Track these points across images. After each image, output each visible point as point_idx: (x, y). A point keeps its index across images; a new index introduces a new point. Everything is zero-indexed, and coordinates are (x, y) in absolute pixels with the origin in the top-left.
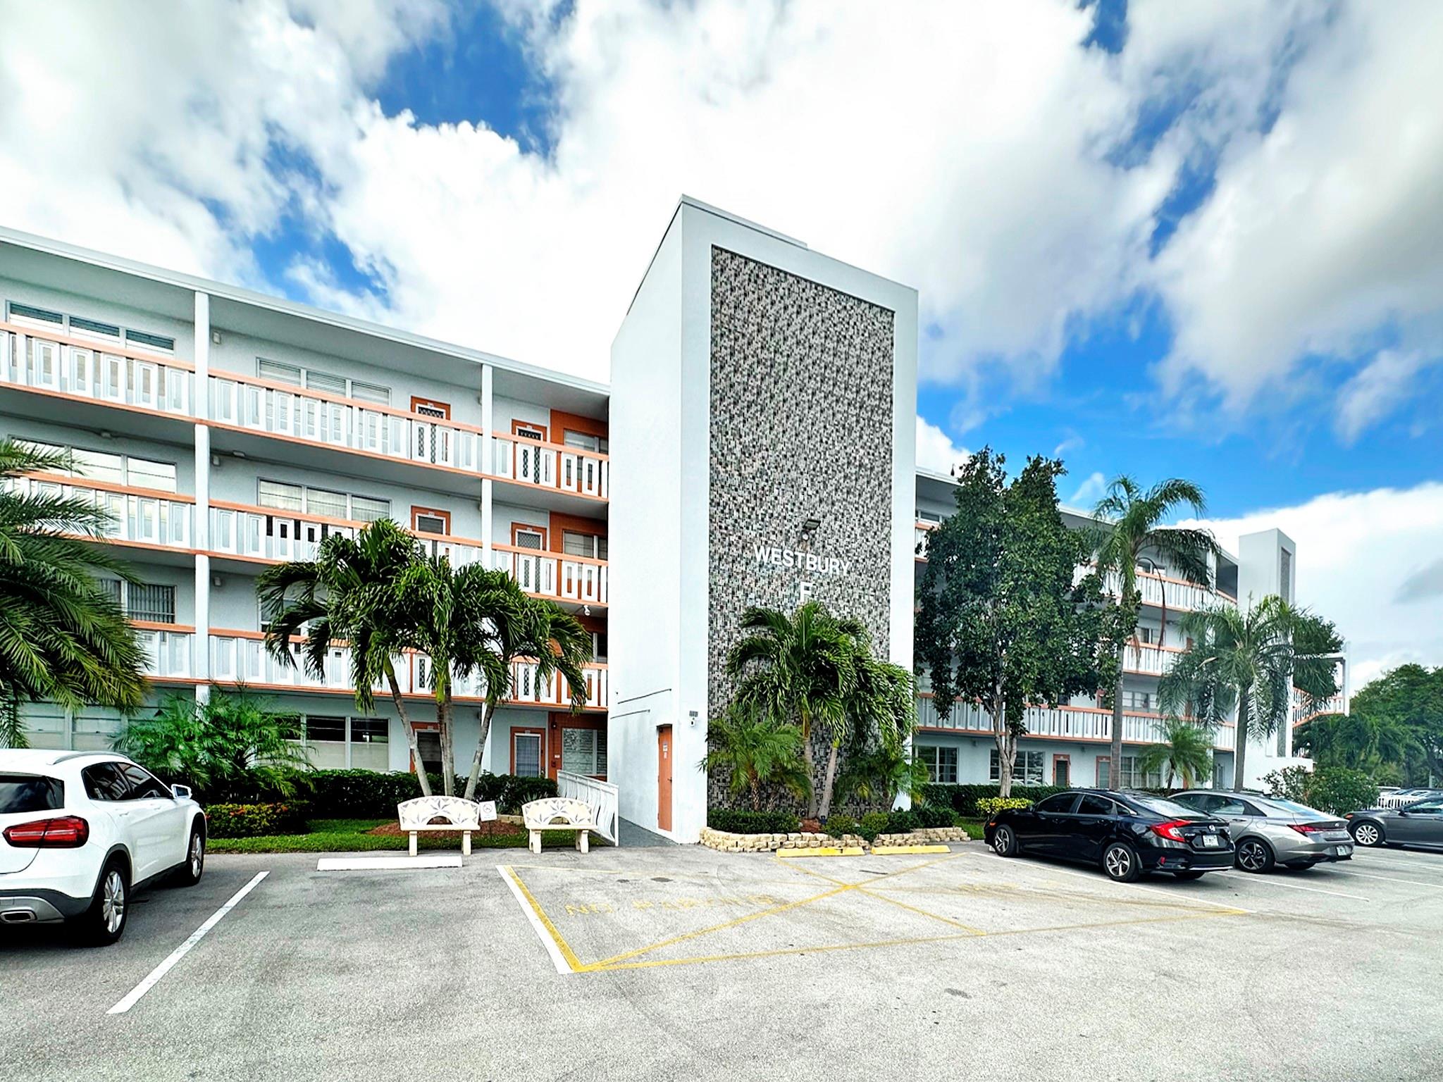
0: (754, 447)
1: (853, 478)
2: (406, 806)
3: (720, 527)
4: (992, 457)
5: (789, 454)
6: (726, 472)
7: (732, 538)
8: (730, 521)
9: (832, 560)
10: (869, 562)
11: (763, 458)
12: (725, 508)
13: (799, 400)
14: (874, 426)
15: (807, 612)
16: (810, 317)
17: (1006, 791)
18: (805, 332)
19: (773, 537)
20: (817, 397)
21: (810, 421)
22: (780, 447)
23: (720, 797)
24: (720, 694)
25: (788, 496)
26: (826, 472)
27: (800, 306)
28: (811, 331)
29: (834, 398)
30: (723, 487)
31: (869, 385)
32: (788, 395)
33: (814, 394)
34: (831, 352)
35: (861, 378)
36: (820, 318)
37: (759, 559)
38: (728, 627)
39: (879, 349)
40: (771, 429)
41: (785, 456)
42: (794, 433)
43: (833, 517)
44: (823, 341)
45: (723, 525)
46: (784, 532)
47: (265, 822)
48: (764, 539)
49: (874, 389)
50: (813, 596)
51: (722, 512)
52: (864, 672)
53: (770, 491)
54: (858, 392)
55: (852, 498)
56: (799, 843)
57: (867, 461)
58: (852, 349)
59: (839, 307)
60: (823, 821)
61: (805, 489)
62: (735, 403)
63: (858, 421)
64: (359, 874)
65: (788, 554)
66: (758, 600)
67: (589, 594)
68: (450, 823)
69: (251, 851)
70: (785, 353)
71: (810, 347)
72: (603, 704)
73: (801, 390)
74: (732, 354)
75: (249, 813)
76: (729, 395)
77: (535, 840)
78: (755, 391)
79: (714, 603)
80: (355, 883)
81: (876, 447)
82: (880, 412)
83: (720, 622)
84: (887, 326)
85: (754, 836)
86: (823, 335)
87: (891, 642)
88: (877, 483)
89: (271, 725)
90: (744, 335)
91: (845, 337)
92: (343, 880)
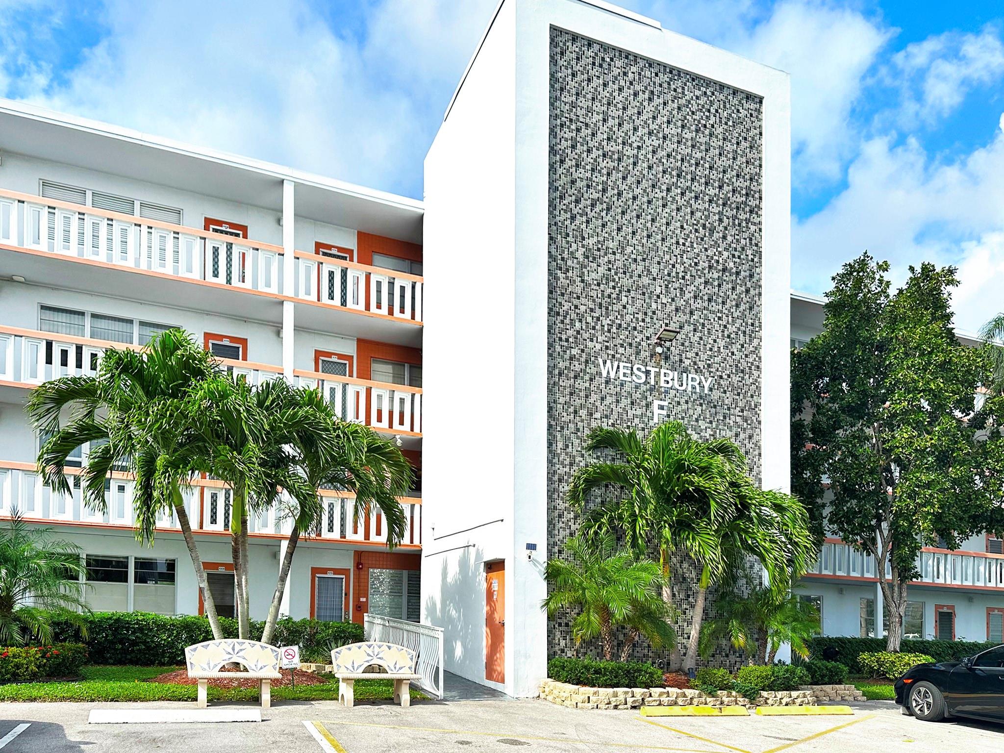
0: (599, 250)
1: (716, 283)
2: (195, 650)
3: (560, 339)
4: (873, 265)
5: (639, 258)
6: (567, 278)
7: (574, 352)
8: (570, 332)
9: (690, 376)
10: (735, 379)
11: (609, 262)
12: (565, 317)
13: (651, 197)
14: (739, 225)
15: (665, 434)
16: (665, 104)
17: (894, 643)
18: (658, 121)
19: (621, 350)
20: (672, 194)
21: (664, 221)
22: (629, 249)
23: (563, 643)
24: (561, 524)
25: (639, 303)
26: (683, 278)
27: (652, 92)
28: (665, 119)
29: (693, 195)
30: (563, 295)
31: (734, 180)
32: (638, 191)
33: (668, 190)
34: (689, 143)
35: (724, 172)
36: (676, 105)
37: (604, 374)
38: (570, 450)
39: (745, 139)
40: (619, 229)
41: (635, 260)
42: (645, 234)
43: (692, 327)
44: (679, 130)
45: (564, 337)
46: (634, 345)
47: (33, 667)
48: (611, 352)
49: (739, 183)
50: (668, 416)
51: (562, 322)
52: (742, 498)
53: (618, 298)
54: (720, 187)
55: (714, 307)
56: (664, 699)
57: (732, 265)
58: (714, 139)
59: (698, 93)
60: (689, 673)
61: (658, 297)
62: (577, 201)
63: (721, 220)
64: (139, 728)
65: (639, 369)
66: (605, 420)
67: (401, 423)
68: (246, 670)
69: (14, 699)
70: (635, 145)
71: (664, 138)
72: (416, 541)
73: (653, 186)
74: (573, 147)
75: (14, 656)
76: (570, 192)
77: (347, 692)
78: (600, 187)
79: (553, 423)
80: (132, 740)
81: (743, 249)
82: (748, 209)
83: (560, 445)
84: (755, 114)
85: (610, 690)
86: (679, 123)
87: (763, 469)
88: (743, 289)
89: (41, 559)
90: (587, 125)
91: (705, 126)
92: (118, 736)
